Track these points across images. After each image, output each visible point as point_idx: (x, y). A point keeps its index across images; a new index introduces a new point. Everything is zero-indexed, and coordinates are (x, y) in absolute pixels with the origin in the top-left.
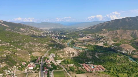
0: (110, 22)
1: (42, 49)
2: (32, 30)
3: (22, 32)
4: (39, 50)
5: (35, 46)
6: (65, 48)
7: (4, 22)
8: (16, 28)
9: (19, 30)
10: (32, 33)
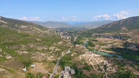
0: (127, 20)
1: (49, 56)
2: (35, 28)
3: (23, 29)
4: (43, 57)
5: (36, 50)
6: (84, 53)
7: (3, 19)
8: (17, 26)
9: (20, 27)
10: (35, 31)
